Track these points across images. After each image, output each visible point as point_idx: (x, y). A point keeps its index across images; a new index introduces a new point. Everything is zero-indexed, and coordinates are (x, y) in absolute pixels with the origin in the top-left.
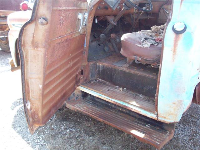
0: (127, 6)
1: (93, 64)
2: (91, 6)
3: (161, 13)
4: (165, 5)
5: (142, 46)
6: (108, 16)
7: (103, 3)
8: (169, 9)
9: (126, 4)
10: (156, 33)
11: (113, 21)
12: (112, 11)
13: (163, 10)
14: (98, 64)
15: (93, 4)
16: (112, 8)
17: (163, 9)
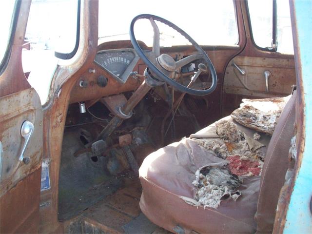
0: (152, 77)
1: (74, 224)
2: (56, 87)
3: (228, 73)
4: (238, 57)
5: (197, 204)
6: (110, 98)
7: (94, 71)
8: (245, 66)
9: (149, 73)
10: (228, 139)
11: (123, 110)
12: (120, 84)
13: (232, 68)
14: (86, 223)
15: (61, 82)
16: (118, 80)
17: (233, 65)
